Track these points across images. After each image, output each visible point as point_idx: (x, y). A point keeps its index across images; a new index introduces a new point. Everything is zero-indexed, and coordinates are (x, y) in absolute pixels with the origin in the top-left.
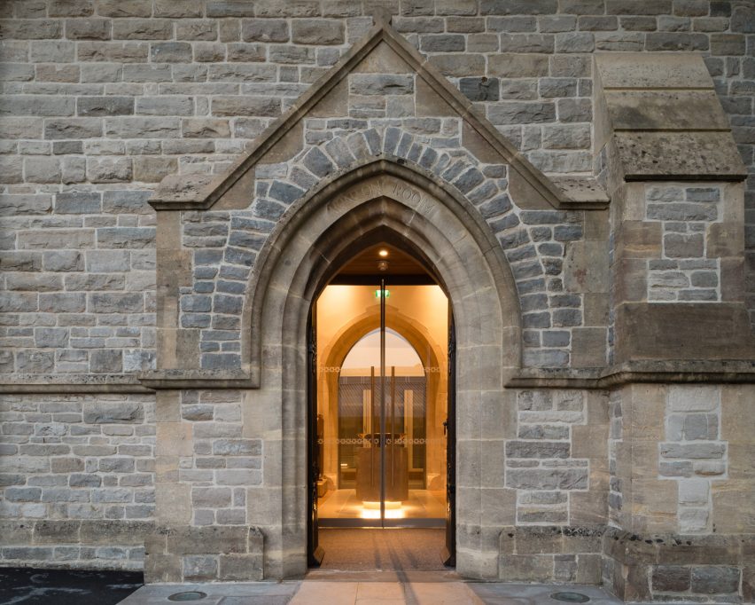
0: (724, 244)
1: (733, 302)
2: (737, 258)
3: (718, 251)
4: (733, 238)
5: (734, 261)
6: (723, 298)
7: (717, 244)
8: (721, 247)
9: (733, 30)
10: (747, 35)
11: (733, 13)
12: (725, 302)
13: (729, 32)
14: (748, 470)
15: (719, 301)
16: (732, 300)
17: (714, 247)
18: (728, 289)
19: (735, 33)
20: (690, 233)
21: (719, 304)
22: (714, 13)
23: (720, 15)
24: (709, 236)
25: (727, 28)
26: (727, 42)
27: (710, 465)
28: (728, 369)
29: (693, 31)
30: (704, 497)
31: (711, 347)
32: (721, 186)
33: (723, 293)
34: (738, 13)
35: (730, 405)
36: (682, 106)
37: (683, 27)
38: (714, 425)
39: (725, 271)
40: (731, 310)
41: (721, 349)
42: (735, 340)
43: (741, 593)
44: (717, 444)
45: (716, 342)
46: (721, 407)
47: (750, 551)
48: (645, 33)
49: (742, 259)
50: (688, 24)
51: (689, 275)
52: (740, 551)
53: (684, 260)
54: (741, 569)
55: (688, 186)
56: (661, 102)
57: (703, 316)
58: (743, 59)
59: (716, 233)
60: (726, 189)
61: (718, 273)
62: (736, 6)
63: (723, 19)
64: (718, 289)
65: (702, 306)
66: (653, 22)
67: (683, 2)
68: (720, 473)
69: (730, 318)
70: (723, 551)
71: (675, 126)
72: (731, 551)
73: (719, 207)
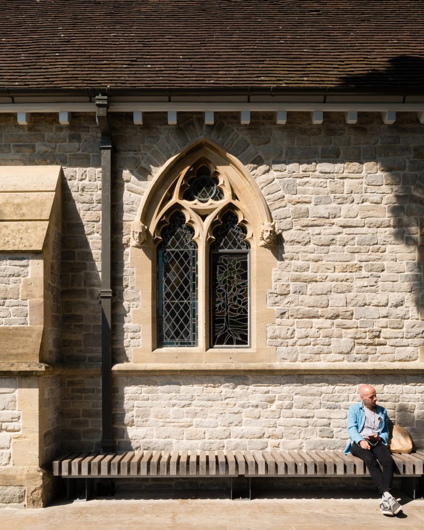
0: (31, 291)
1: (37, 326)
2: (39, 299)
3: (28, 295)
4: (37, 287)
5: (37, 301)
6: (31, 324)
7: (27, 291)
8: (29, 293)
9: (82, 152)
10: (91, 154)
11: (83, 140)
12: (31, 326)
13: (80, 152)
14: (34, 428)
15: (29, 325)
16: (36, 324)
17: (25, 293)
18: (34, 318)
19: (84, 153)
20: (12, 285)
21: (28, 327)
22: (70, 141)
23: (75, 142)
24: (22, 286)
25: (79, 150)
26: (78, 159)
27: (11, 426)
28: (13, 369)
29: (57, 152)
30: (7, 444)
31: (11, 355)
32: (30, 256)
33: (31, 321)
34: (86, 141)
35: (23, 390)
36: (28, 204)
37: (50, 150)
38: (13, 401)
39: (32, 308)
40: (33, 330)
41: (17, 355)
42: (27, 350)
43: (25, 502)
44: (16, 413)
45: (14, 352)
46: (18, 390)
47: (30, 477)
48: (28, 154)
49: (42, 300)
50: (54, 148)
51: (11, 309)
52: (24, 477)
53: (7, 301)
54: (25, 488)
55: (10, 256)
56: (17, 201)
57: (14, 335)
58: (88, 169)
59: (27, 284)
60: (33, 258)
61: (28, 308)
62: (84, 135)
63: (76, 144)
64: (28, 318)
65: (17, 329)
66: (33, 147)
67: (51, 134)
68: (18, 431)
69: (30, 336)
70: (14, 477)
71: (15, 218)
72: (18, 477)
73: (29, 268)
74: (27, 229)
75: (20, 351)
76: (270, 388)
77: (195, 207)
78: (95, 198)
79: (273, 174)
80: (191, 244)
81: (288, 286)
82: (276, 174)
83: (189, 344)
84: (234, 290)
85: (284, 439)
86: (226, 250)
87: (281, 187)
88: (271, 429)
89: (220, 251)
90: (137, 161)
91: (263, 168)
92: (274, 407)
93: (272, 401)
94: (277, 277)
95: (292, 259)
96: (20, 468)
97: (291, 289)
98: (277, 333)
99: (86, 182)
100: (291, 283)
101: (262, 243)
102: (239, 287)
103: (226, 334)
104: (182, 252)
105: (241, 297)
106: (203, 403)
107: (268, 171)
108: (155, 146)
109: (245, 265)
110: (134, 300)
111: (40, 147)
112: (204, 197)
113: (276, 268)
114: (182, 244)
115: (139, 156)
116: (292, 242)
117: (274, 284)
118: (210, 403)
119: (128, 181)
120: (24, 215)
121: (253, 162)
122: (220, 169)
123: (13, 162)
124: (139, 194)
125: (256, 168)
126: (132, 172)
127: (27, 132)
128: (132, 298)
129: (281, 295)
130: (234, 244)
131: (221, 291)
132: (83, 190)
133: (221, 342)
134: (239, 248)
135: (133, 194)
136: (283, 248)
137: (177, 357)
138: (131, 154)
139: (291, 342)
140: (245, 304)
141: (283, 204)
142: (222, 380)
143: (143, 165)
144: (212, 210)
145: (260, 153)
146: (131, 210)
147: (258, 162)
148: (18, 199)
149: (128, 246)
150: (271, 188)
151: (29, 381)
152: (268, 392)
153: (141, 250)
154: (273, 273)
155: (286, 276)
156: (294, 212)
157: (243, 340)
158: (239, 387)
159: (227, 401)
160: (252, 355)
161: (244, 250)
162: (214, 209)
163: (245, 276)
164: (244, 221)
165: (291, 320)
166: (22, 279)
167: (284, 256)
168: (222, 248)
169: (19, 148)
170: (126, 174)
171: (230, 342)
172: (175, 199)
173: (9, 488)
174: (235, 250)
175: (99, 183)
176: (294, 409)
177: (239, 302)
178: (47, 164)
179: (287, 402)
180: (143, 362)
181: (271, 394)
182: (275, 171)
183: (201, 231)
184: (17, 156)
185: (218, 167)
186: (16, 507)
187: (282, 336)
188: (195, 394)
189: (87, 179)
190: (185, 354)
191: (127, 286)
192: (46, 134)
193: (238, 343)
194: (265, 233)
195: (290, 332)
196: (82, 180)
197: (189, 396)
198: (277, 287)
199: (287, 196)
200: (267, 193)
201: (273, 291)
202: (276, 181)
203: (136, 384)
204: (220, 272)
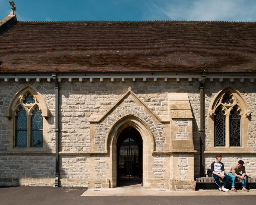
0: (189, 130)
10: (196, 90)
13: (192, 89)
17: (187, 130)
19: (194, 89)
20: (183, 128)
21: (188, 140)
22: (190, 86)
24: (186, 128)
26: (192, 91)
27: (186, 168)
28: (188, 152)
29: (186, 89)
30: (185, 173)
31: (186, 148)
32: (188, 120)
33: (189, 138)
34: (194, 86)
35: (189, 157)
36: (183, 104)
37: (184, 88)
38: (187, 161)
39: (189, 134)
40: (190, 141)
41: (188, 148)
42: (190, 146)
43: (191, 189)
44: (187, 164)
45: (187, 147)
46: (188, 158)
47: (193, 182)
48: (177, 90)
49: (192, 132)
50: (185, 88)
51: (183, 135)
52: (191, 182)
53: (182, 132)
54: (191, 185)
55: (183, 120)
56: (179, 104)
57: (185, 142)
58: (195, 94)
59: (188, 128)
60: (189, 120)
61: (188, 135)
62: (194, 84)
63: (191, 87)
64: (188, 137)
65: (185, 140)
66: (179, 87)
67: (184, 84)
68: (188, 169)
69: (190, 142)
70: (188, 182)
71: (181, 109)
72: (189, 182)
73: (188, 123)
74: (186, 112)
75: (188, 147)
76: (248, 158)
77: (226, 105)
78: (197, 102)
79: (248, 96)
80: (224, 116)
81: (253, 129)
82: (249, 96)
83: (223, 146)
84: (236, 130)
85: (252, 173)
86: (234, 118)
87: (251, 100)
88: (248, 171)
89: (232, 118)
90: (209, 92)
91: (246, 94)
92: (249, 164)
93: (248, 162)
94: (250, 126)
95: (254, 121)
96: (189, 180)
97: (254, 129)
98: (250, 142)
99: (194, 98)
100: (254, 128)
101: (246, 116)
102: (238, 129)
103: (234, 143)
104: (221, 119)
105: (238, 132)
106: (229, 163)
107: (247, 95)
108: (214, 88)
109: (239, 123)
110: (209, 133)
111: (181, 88)
112: (227, 102)
113: (250, 124)
114: (221, 116)
115: (210, 90)
116: (254, 116)
117: (249, 128)
118: (231, 163)
119: (206, 98)
120: (183, 108)
121: (243, 92)
122: (233, 94)
123: (173, 92)
124: (210, 101)
125: (243, 94)
126: (207, 95)
127: (177, 83)
128: (208, 132)
129: (251, 131)
130: (236, 116)
131: (232, 130)
132: (193, 100)
133: (232, 145)
134: (238, 117)
135: (208, 102)
136: (251, 118)
137: (221, 150)
138: (207, 90)
139: (254, 145)
140: (240, 134)
141: (251, 105)
142: (234, 156)
143: (211, 93)
144: (231, 107)
145: (245, 90)
146: (208, 106)
147: (244, 92)
148: (179, 103)
149: (207, 117)
150: (248, 100)
151: (191, 155)
152: (247, 160)
153: (211, 118)
154: (249, 125)
155: (253, 126)
156: (255, 107)
157: (239, 144)
158: (239, 158)
159: (235, 162)
160: (243, 149)
161: (239, 118)
162: (232, 106)
163: (239, 126)
164: (240, 110)
165: (254, 139)
166: (186, 126)
167: (252, 120)
168: (233, 117)
169: (175, 88)
170: (206, 95)
171: (235, 145)
172: (220, 103)
173: (187, 185)
174: (236, 118)
175: (199, 98)
176: (255, 165)
177: (238, 133)
178: (183, 92)
179: (253, 163)
180: (211, 151)
181: (248, 160)
182: (249, 95)
183: (228, 113)
184: (175, 90)
185: (232, 94)
186: (189, 190)
187: (252, 143)
188: (227, 160)
189: (195, 97)
190: (223, 148)
191: (206, 129)
192: (183, 84)
193: (238, 145)
194: (248, 113)
195: (254, 142)
196: (193, 97)
197: (225, 161)
198: (250, 129)
199: (252, 102)
200: (247, 101)
201: (249, 130)
202: (249, 98)
203: (209, 157)
204: (232, 125)
